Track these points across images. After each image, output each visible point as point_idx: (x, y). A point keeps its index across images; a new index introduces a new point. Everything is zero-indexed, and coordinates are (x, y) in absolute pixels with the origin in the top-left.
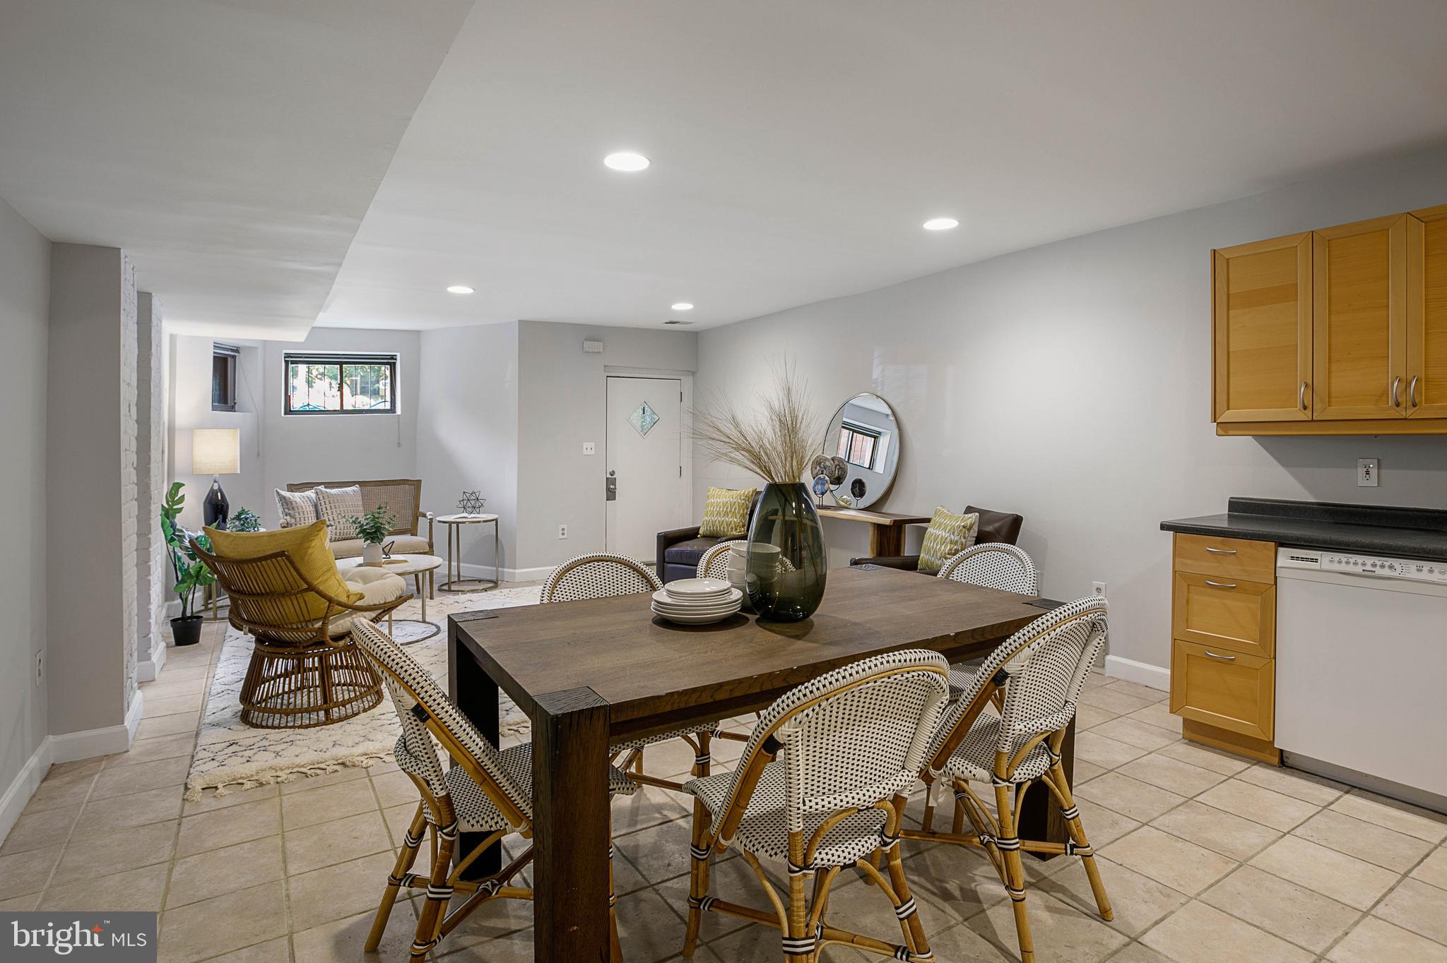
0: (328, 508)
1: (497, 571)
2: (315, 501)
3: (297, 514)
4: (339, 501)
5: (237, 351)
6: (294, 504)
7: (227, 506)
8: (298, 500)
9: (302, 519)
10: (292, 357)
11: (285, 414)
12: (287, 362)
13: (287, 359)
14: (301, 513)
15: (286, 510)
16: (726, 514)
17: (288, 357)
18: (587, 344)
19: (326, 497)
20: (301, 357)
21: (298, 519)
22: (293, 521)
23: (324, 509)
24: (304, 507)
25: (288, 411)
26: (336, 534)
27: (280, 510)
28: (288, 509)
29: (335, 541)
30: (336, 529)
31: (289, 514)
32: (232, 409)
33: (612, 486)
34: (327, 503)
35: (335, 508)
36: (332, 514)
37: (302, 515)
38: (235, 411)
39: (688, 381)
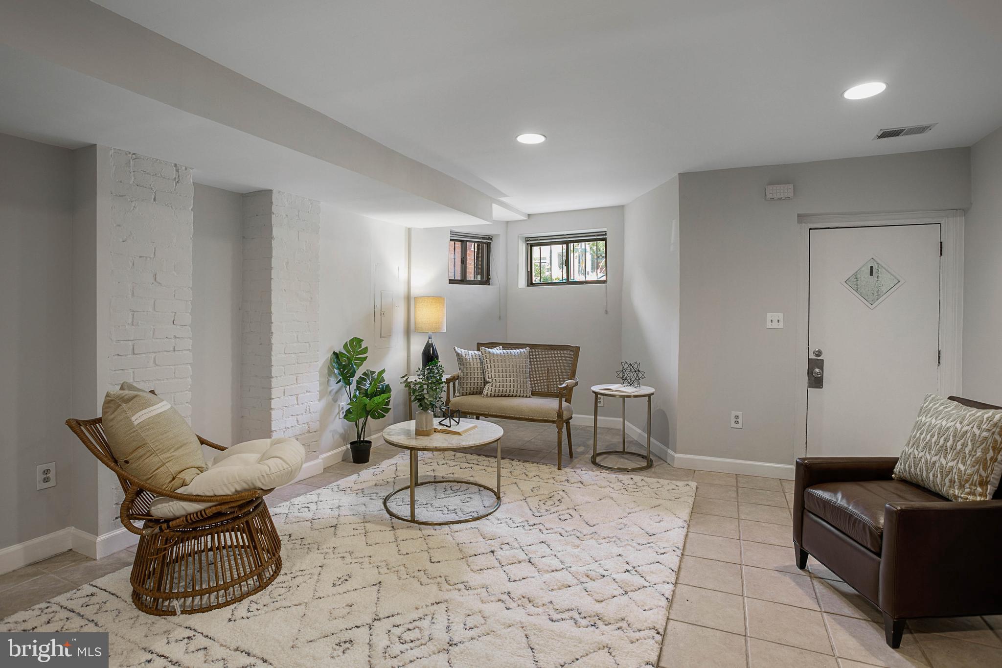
2: (482, 359)
3: (465, 369)
5: (490, 238)
6: (464, 360)
7: (438, 357)
9: (469, 374)
10: (531, 241)
11: (526, 286)
12: (528, 245)
13: (528, 242)
15: (460, 365)
20: (537, 240)
24: (472, 364)
25: (530, 283)
28: (462, 363)
29: (490, 397)
32: (487, 282)
33: (817, 370)
39: (953, 224)
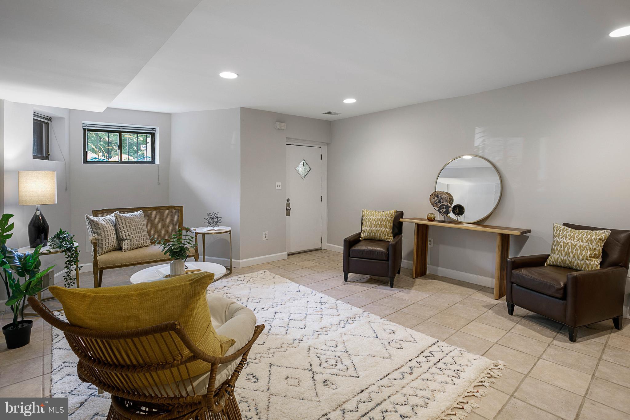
0: (125, 227)
1: (231, 261)
2: (114, 222)
3: (103, 233)
4: (132, 222)
5: (50, 119)
6: (100, 225)
7: (48, 227)
8: (103, 222)
9: (107, 236)
10: (87, 127)
11: (84, 163)
12: (84, 130)
13: (84, 128)
14: (106, 232)
15: (94, 230)
16: (381, 226)
17: (85, 126)
18: (278, 124)
19: (123, 220)
20: (94, 127)
21: (103, 236)
22: (100, 237)
23: (122, 228)
24: (107, 227)
25: (86, 161)
26: (131, 246)
27: (89, 230)
28: (96, 229)
29: (130, 250)
30: (131, 242)
31: (97, 232)
32: (47, 158)
33: (288, 208)
34: (124, 223)
35: (130, 227)
36: (128, 231)
37: (106, 233)
38: (49, 160)
39: (324, 149)
